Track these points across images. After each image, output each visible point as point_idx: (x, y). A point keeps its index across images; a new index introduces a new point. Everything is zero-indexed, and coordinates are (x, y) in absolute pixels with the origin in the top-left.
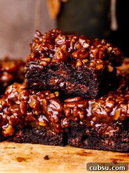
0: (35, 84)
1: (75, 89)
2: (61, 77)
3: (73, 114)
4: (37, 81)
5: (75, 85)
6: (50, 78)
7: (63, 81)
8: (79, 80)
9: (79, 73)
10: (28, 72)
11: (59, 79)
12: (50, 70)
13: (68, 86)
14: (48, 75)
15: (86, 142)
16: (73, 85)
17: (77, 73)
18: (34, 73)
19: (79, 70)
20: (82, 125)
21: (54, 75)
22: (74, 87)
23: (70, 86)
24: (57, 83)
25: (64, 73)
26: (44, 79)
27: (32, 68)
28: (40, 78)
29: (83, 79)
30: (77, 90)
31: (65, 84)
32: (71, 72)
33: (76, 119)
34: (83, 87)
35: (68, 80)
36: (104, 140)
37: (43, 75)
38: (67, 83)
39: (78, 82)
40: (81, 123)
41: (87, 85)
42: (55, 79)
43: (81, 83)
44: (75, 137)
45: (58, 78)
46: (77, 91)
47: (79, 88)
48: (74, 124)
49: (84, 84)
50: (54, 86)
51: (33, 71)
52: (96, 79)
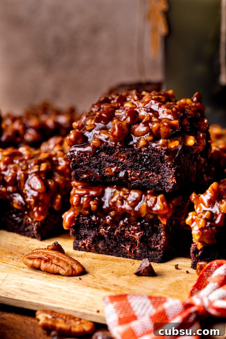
0: (85, 176)
1: (141, 180)
2: (119, 163)
3: (82, 204)
4: (87, 171)
5: (141, 174)
6: (104, 166)
7: (123, 169)
8: (145, 165)
9: (145, 156)
10: (73, 159)
11: (118, 166)
12: (103, 154)
13: (131, 176)
14: (101, 161)
15: (100, 245)
16: (138, 174)
17: (141, 156)
18: (81, 161)
19: (144, 152)
20: (94, 221)
21: (109, 161)
22: (139, 176)
23: (134, 175)
24: (115, 172)
25: (124, 157)
26: (96, 168)
27: (78, 154)
28: (90, 167)
29: (150, 163)
30: (144, 180)
31: (126, 173)
32: (133, 155)
33: (87, 212)
34: (152, 175)
35: (130, 167)
36: (125, 245)
37: (94, 162)
38: (129, 171)
39: (144, 168)
40: (94, 218)
41: (158, 173)
42: (112, 167)
43: (149, 170)
44: (85, 237)
45: (115, 165)
46: (144, 183)
47: (147, 177)
48: (83, 220)
49: (153, 171)
50: (111, 176)
51: (79, 157)
52: (169, 163)
